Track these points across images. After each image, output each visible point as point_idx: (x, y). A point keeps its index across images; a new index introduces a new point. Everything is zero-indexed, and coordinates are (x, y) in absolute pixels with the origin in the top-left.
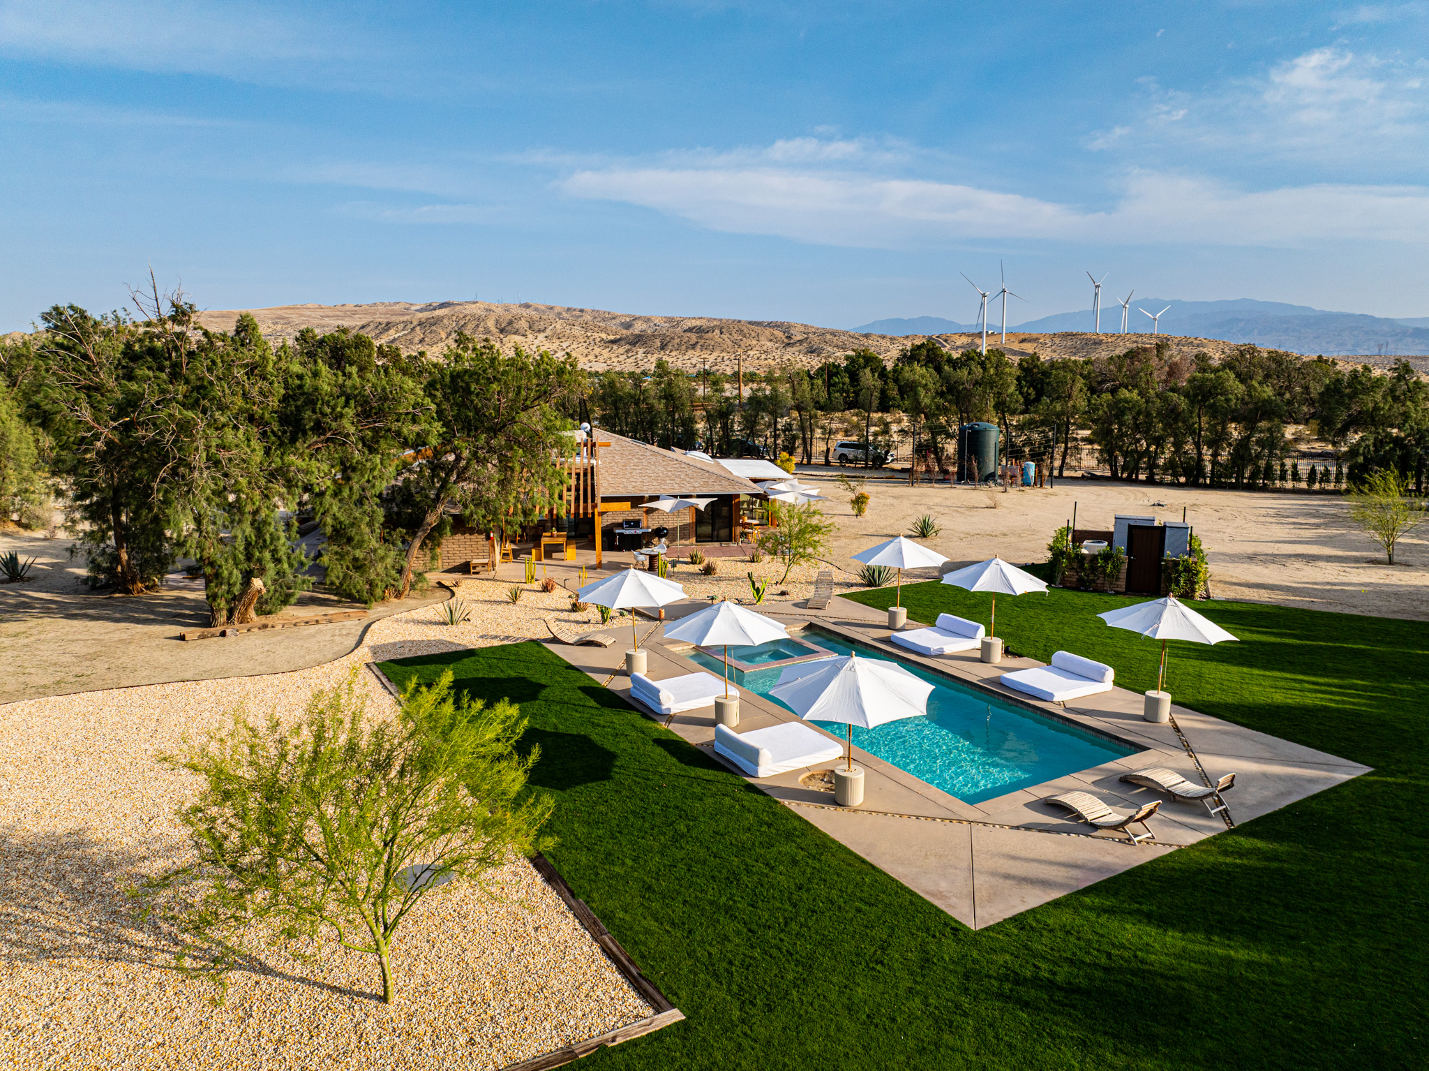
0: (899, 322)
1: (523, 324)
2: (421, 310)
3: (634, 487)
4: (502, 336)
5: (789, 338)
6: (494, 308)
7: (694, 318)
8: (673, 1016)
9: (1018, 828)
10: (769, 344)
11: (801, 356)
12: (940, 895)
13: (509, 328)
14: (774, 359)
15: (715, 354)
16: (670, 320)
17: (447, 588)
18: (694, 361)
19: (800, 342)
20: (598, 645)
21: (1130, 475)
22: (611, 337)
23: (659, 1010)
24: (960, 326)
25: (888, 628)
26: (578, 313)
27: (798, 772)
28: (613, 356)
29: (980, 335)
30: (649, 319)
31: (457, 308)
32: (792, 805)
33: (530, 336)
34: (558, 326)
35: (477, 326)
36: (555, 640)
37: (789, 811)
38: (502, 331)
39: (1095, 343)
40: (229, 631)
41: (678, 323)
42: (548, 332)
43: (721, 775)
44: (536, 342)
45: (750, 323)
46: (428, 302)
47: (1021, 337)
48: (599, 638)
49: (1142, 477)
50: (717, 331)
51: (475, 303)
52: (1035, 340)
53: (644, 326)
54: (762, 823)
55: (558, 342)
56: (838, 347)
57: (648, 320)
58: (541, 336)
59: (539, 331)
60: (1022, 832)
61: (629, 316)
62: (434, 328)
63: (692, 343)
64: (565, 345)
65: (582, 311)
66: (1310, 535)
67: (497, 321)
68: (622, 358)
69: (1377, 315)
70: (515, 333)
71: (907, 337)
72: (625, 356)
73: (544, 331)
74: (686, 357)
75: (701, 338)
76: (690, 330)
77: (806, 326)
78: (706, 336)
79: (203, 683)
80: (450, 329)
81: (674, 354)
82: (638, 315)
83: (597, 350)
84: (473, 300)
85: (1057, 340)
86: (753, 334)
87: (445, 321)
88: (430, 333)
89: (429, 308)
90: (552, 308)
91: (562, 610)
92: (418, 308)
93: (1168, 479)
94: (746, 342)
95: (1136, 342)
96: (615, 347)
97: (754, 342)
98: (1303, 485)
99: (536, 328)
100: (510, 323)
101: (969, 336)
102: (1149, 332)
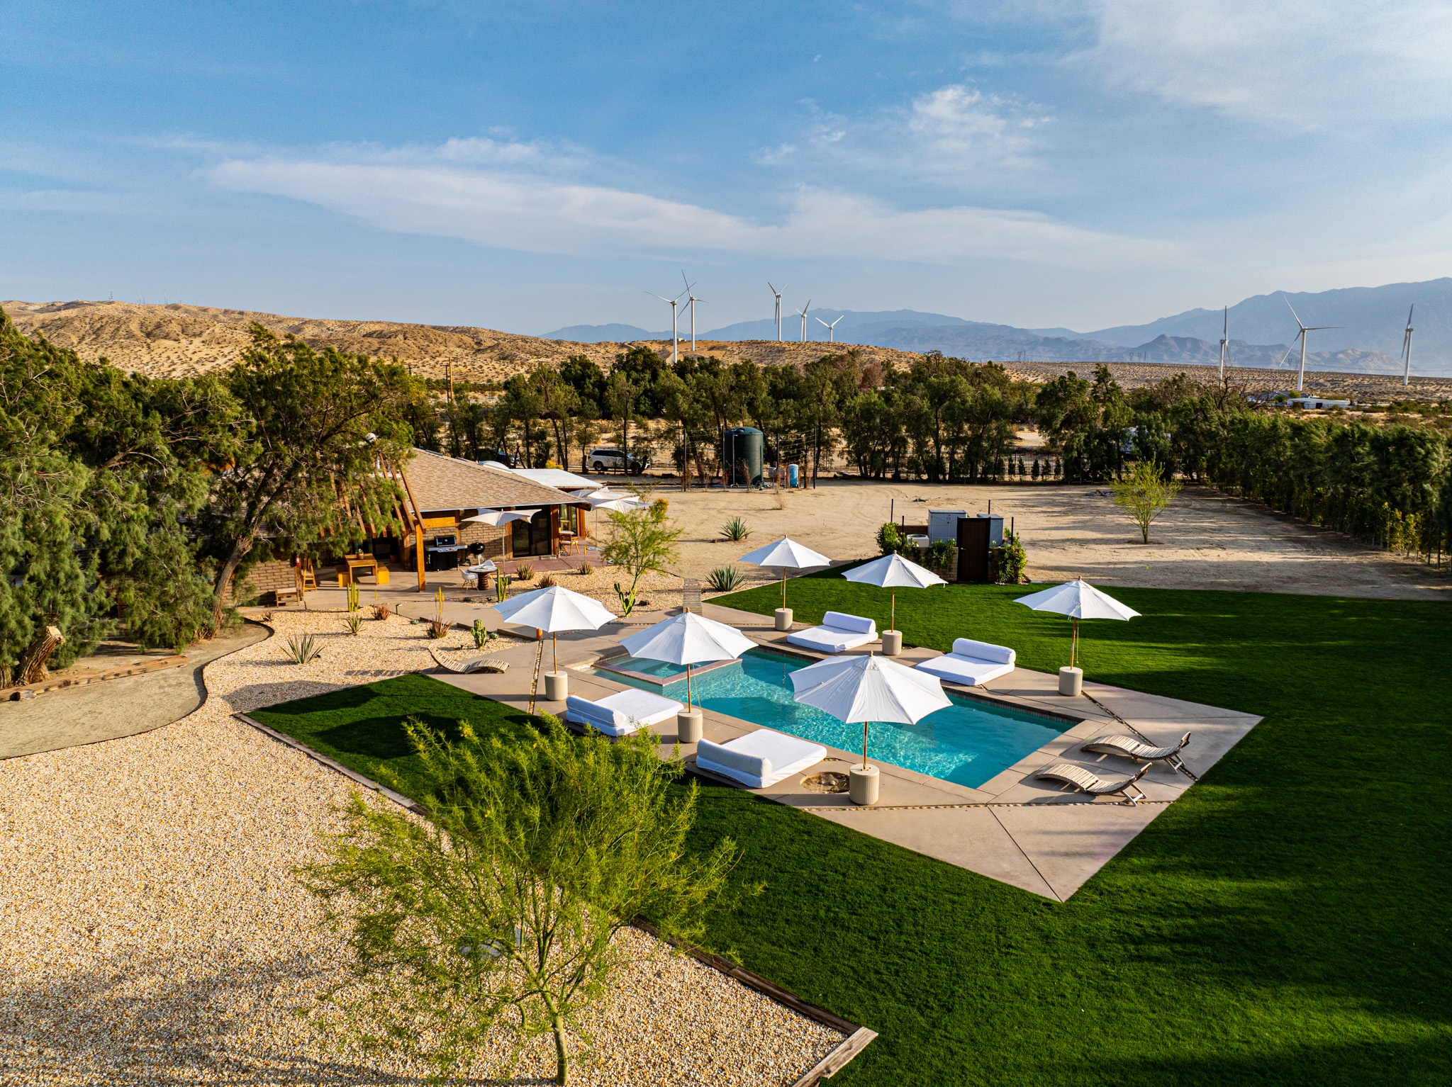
0: (588, 329)
1: (175, 328)
2: (41, 311)
3: (446, 501)
4: (149, 341)
5: (479, 343)
6: (135, 309)
7: (372, 322)
8: (864, 1036)
9: (1029, 804)
10: (458, 350)
11: (494, 363)
12: (1007, 874)
13: (158, 331)
14: (465, 366)
16: (345, 324)
17: (257, 623)
19: (491, 348)
20: (494, 671)
21: (878, 474)
23: (847, 1034)
24: (648, 334)
25: (775, 630)
26: (237, 316)
27: (794, 779)
29: (671, 342)
31: (88, 309)
32: (814, 810)
34: (217, 330)
35: (118, 329)
36: (442, 670)
37: (814, 817)
38: (148, 335)
39: (779, 351)
40: (23, 693)
41: (355, 327)
42: (205, 336)
43: (724, 791)
44: (192, 348)
45: (434, 328)
46: (50, 301)
47: (710, 345)
48: (492, 664)
49: (889, 475)
50: (401, 337)
51: (110, 303)
52: (723, 348)
53: (316, 331)
54: (800, 832)
55: (217, 348)
56: (531, 353)
57: (320, 324)
58: (197, 341)
59: (195, 335)
60: (1034, 807)
61: (297, 319)
62: (62, 331)
63: (374, 348)
64: (226, 351)
65: (241, 313)
66: (1065, 522)
67: (142, 324)
69: (1014, 326)
70: (165, 338)
71: (599, 344)
73: (200, 335)
75: (383, 343)
76: (370, 335)
77: (494, 331)
78: (390, 341)
79: (34, 758)
80: (82, 332)
82: (307, 317)
84: (107, 299)
85: (744, 348)
86: (440, 340)
87: (76, 323)
88: (58, 336)
89: (51, 308)
90: (205, 310)
91: (419, 638)
92: (37, 307)
93: (912, 476)
94: (433, 348)
95: (815, 350)
97: (442, 348)
98: (1029, 478)
99: (190, 331)
100: (158, 326)
101: (660, 343)
102: (826, 340)
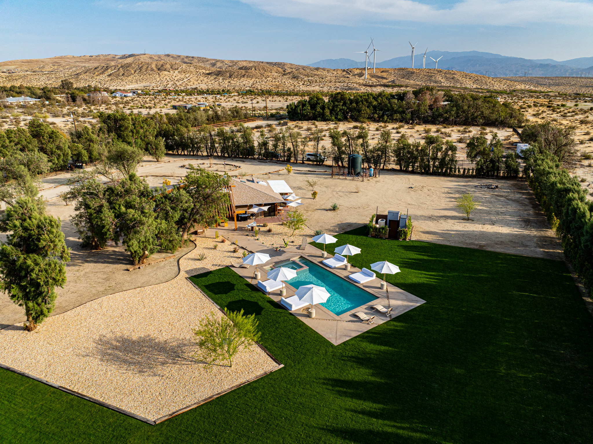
0: (331, 60)
1: (168, 66)
2: (121, 59)
4: (159, 72)
5: (284, 71)
6: (154, 57)
10: (276, 74)
12: (330, 338)
13: (162, 68)
15: (253, 80)
16: (232, 62)
18: (244, 83)
19: (289, 73)
20: (246, 268)
21: (406, 169)
22: (208, 72)
23: (279, 365)
24: (356, 63)
26: (191, 59)
27: (300, 309)
28: (209, 81)
29: (364, 69)
30: (223, 61)
31: (137, 58)
32: (300, 318)
33: (171, 72)
34: (184, 67)
35: (148, 67)
37: (299, 320)
38: (159, 69)
39: (412, 73)
40: (141, 267)
41: (236, 63)
42: (179, 70)
43: (283, 311)
44: (175, 74)
45: (267, 63)
47: (382, 70)
50: (253, 69)
51: (145, 54)
52: (387, 71)
53: (221, 65)
54: (294, 323)
55: (184, 74)
56: (305, 75)
58: (176, 72)
59: (175, 69)
61: (214, 60)
62: (128, 68)
63: (243, 74)
64: (187, 76)
65: (193, 57)
67: (156, 65)
68: (213, 82)
70: (165, 70)
71: (334, 70)
72: (214, 81)
73: (177, 69)
74: (241, 81)
75: (246, 72)
76: (241, 68)
77: (291, 64)
78: (250, 71)
79: (146, 288)
80: (135, 69)
81: (235, 79)
82: (218, 58)
83: (202, 78)
85: (396, 72)
86: (269, 70)
87: (133, 65)
88: (127, 71)
89: (124, 57)
90: (179, 57)
92: (119, 57)
93: (419, 169)
94: (266, 74)
95: (428, 72)
96: (209, 77)
97: (270, 74)
100: (162, 66)
101: (360, 69)
